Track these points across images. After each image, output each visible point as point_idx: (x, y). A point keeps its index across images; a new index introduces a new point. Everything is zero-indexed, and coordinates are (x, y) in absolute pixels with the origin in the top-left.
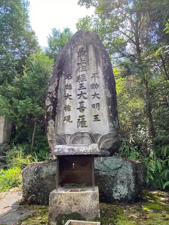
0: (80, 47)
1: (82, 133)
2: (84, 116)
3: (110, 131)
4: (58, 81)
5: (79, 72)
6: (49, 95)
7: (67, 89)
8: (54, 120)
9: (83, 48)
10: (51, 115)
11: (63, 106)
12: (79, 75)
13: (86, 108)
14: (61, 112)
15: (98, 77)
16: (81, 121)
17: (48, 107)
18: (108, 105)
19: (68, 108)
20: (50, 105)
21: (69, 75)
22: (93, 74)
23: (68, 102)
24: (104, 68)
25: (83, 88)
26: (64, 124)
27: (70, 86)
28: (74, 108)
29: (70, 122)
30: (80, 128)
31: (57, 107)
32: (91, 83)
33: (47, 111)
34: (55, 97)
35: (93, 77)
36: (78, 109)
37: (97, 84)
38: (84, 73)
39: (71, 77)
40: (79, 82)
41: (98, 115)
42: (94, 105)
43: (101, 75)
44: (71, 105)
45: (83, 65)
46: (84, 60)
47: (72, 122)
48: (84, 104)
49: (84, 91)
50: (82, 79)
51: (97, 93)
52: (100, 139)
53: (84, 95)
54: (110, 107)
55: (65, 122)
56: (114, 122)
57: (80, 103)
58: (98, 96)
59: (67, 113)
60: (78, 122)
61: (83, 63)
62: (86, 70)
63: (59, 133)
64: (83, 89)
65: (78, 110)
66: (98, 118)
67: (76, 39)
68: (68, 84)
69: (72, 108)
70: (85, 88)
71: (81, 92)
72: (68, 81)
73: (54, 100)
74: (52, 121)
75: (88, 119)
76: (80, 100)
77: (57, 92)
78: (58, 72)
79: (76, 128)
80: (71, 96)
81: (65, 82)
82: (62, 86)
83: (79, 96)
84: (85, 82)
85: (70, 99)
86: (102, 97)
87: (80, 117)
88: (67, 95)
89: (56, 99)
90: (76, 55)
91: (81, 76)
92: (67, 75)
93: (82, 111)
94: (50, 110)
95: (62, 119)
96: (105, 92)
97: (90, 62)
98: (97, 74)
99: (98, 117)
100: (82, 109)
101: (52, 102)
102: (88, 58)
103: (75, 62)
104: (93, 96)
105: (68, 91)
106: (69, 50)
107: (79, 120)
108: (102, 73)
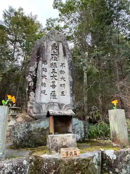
0: (54, 42)
1: (54, 103)
2: (54, 91)
3: (71, 102)
4: (37, 64)
5: (52, 60)
6: (30, 73)
7: (43, 71)
8: (35, 92)
9: (55, 44)
10: (32, 88)
11: (41, 83)
12: (53, 63)
13: (56, 86)
14: (39, 87)
15: (65, 67)
16: (53, 94)
17: (29, 82)
18: (70, 86)
19: (44, 84)
20: (31, 81)
21: (45, 61)
22: (61, 64)
23: (44, 80)
24: (69, 61)
25: (54, 72)
26: (41, 95)
27: (46, 69)
28: (48, 85)
29: (45, 95)
30: (52, 99)
31: (36, 83)
32: (60, 70)
33: (29, 85)
34: (35, 75)
35: (61, 66)
36: (51, 86)
37: (64, 71)
38: (55, 62)
39: (47, 63)
40: (52, 68)
41: (63, 92)
42: (62, 85)
43: (67, 65)
44: (46, 83)
45: (55, 56)
46: (56, 53)
47: (46, 94)
48: (54, 83)
49: (55, 74)
50: (54, 66)
51: (63, 77)
52: (65, 107)
54: (71, 87)
55: (42, 94)
56: (73, 97)
57: (52, 82)
58: (64, 79)
59: (43, 88)
60: (51, 95)
62: (57, 60)
63: (38, 102)
65: (51, 87)
66: (63, 94)
67: (51, 36)
68: (45, 68)
69: (47, 85)
70: (56, 73)
71: (54, 75)
72: (44, 66)
73: (34, 78)
74: (33, 92)
75: (58, 94)
76: (52, 81)
77: (36, 72)
78: (37, 57)
79: (49, 99)
80: (46, 76)
81: (42, 66)
82: (40, 68)
84: (56, 69)
85: (46, 78)
86: (66, 80)
87: (52, 92)
88: (43, 76)
89: (36, 77)
90: (50, 48)
91: (53, 64)
93: (53, 88)
94: (31, 84)
95: (39, 92)
96: (69, 77)
97: (59, 55)
98: (64, 64)
99: (63, 93)
100: (54, 86)
101: (33, 79)
102: (58, 52)
103: (49, 52)
104: (61, 79)
105: (44, 73)
106: (45, 42)
107: (52, 93)
108: (68, 64)
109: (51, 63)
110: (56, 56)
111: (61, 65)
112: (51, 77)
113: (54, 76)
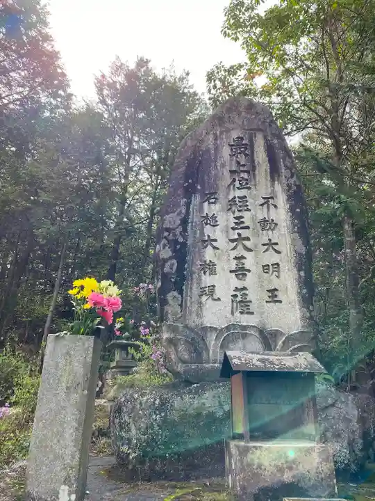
0: (235, 134)
1: (244, 328)
2: (245, 288)
3: (303, 327)
4: (188, 205)
5: (234, 189)
6: (166, 234)
7: (207, 224)
8: (181, 292)
9: (242, 139)
10: (173, 280)
11: (199, 263)
12: (235, 197)
13: (249, 271)
14: (194, 276)
15: (275, 206)
16: (239, 299)
17: (165, 261)
18: (299, 270)
19: (210, 268)
20: (170, 258)
21: (212, 194)
22: (263, 198)
23: (209, 254)
24: (289, 186)
25: (242, 225)
26: (201, 303)
27: (214, 217)
28: (223, 270)
29: (215, 300)
30: (237, 314)
31: (186, 262)
32: (260, 217)
33: (162, 269)
34: (181, 240)
35: (262, 205)
36: (231, 272)
37: (273, 220)
38: (243, 193)
39: (216, 199)
40: (234, 213)
41: (276, 290)
42: (268, 265)
43: (282, 200)
44: (215, 260)
45: (242, 175)
46: (244, 165)
47: (219, 299)
48: (243, 261)
49: (244, 233)
50: (240, 207)
51: (272, 242)
52: (284, 343)
53: (246, 243)
54: (302, 274)
55: (204, 298)
56: (311, 308)
57: (236, 258)
58: (276, 247)
59: (207, 280)
60: (233, 301)
61: (242, 171)
62: (249, 188)
63: (192, 324)
64: (242, 228)
65: (233, 275)
66: (276, 296)
67: (227, 116)
68: (210, 215)
69: (218, 268)
70: (248, 228)
71: (239, 234)
72: (210, 208)
73: (178, 247)
74: (175, 293)
75: (256, 296)
76: (234, 254)
77: (185, 230)
78: (187, 184)
79: (229, 315)
80: (215, 240)
81: (201, 209)
82: (195, 218)
83: (235, 244)
84: (247, 215)
85: (215, 248)
86: (284, 252)
87: (236, 289)
88: (206, 239)
89: (184, 245)
90: (226, 152)
91: (237, 200)
92: (207, 194)
93: (241, 276)
94: (171, 269)
95: (196, 291)
96: (293, 240)
97: (257, 172)
98: (272, 198)
99: (276, 293)
100: (241, 272)
101: (174, 251)
102: (253, 161)
103: (223, 165)
104: (266, 247)
105: (208, 230)
106: (211, 138)
107: (235, 296)
108: (286, 197)
109: (231, 197)
110: (245, 176)
111: (263, 201)
112: (233, 241)
113: (241, 239)
